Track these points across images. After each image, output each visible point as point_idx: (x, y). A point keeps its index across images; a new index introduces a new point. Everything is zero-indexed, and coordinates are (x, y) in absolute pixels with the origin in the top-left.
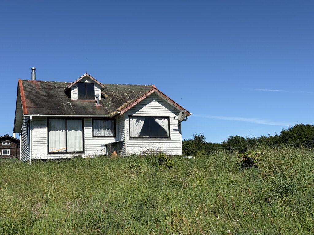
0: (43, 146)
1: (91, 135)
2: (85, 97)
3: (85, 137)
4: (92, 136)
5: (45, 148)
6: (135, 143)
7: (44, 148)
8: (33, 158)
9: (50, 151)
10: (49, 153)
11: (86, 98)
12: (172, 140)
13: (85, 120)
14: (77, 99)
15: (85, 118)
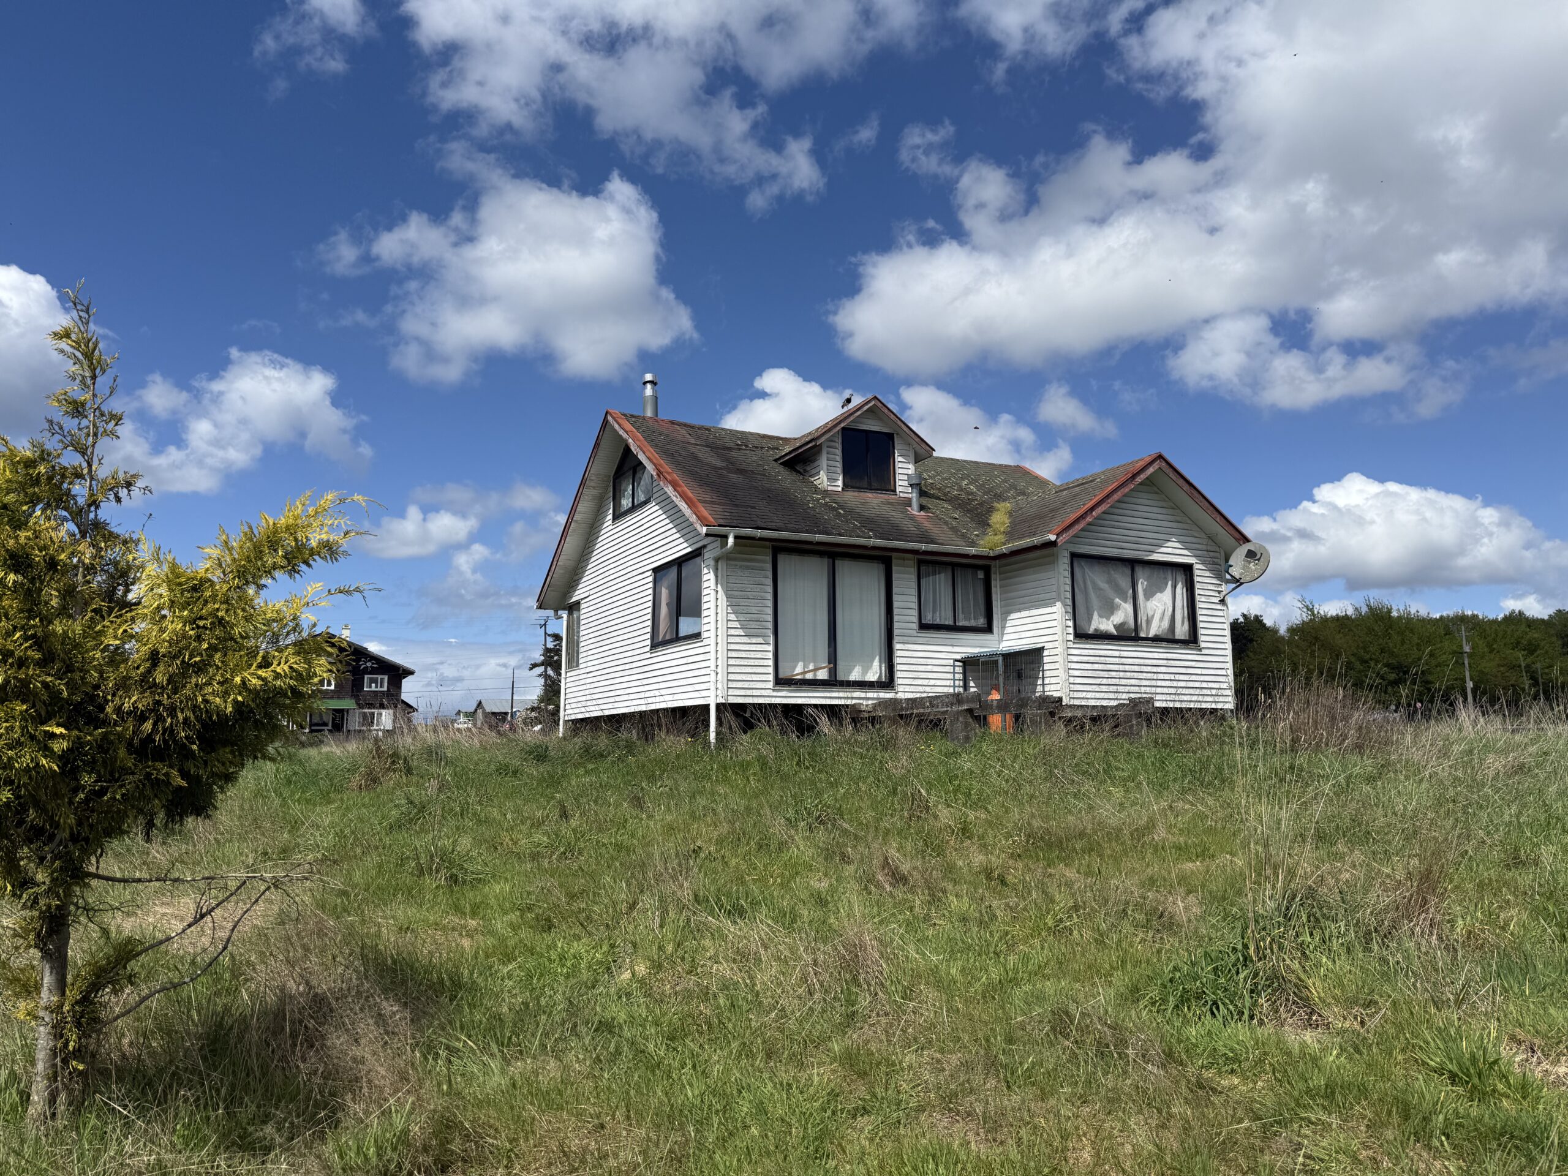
0: (759, 655)
1: (915, 619)
2: (865, 484)
3: (896, 625)
4: (915, 626)
5: (765, 663)
6: (1092, 659)
7: (762, 662)
8: (721, 700)
9: (781, 676)
10: (780, 682)
11: (870, 484)
12: (1204, 652)
13: (894, 561)
14: (840, 489)
15: (894, 555)
